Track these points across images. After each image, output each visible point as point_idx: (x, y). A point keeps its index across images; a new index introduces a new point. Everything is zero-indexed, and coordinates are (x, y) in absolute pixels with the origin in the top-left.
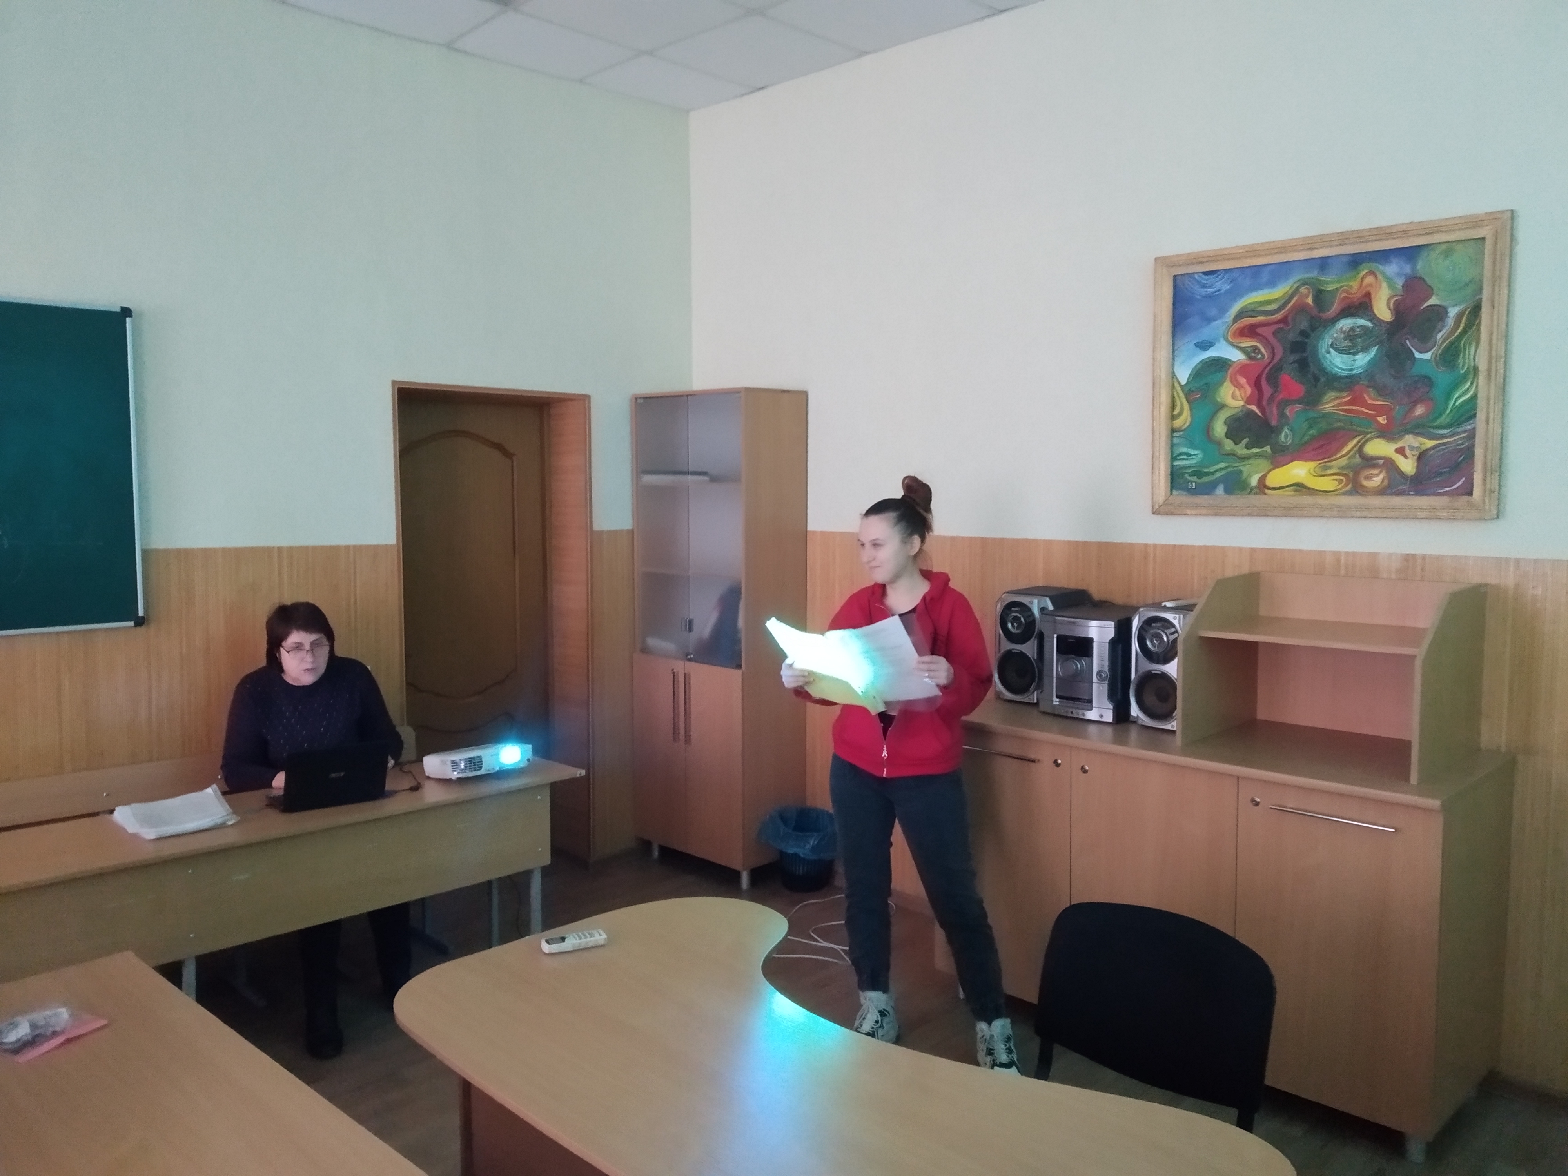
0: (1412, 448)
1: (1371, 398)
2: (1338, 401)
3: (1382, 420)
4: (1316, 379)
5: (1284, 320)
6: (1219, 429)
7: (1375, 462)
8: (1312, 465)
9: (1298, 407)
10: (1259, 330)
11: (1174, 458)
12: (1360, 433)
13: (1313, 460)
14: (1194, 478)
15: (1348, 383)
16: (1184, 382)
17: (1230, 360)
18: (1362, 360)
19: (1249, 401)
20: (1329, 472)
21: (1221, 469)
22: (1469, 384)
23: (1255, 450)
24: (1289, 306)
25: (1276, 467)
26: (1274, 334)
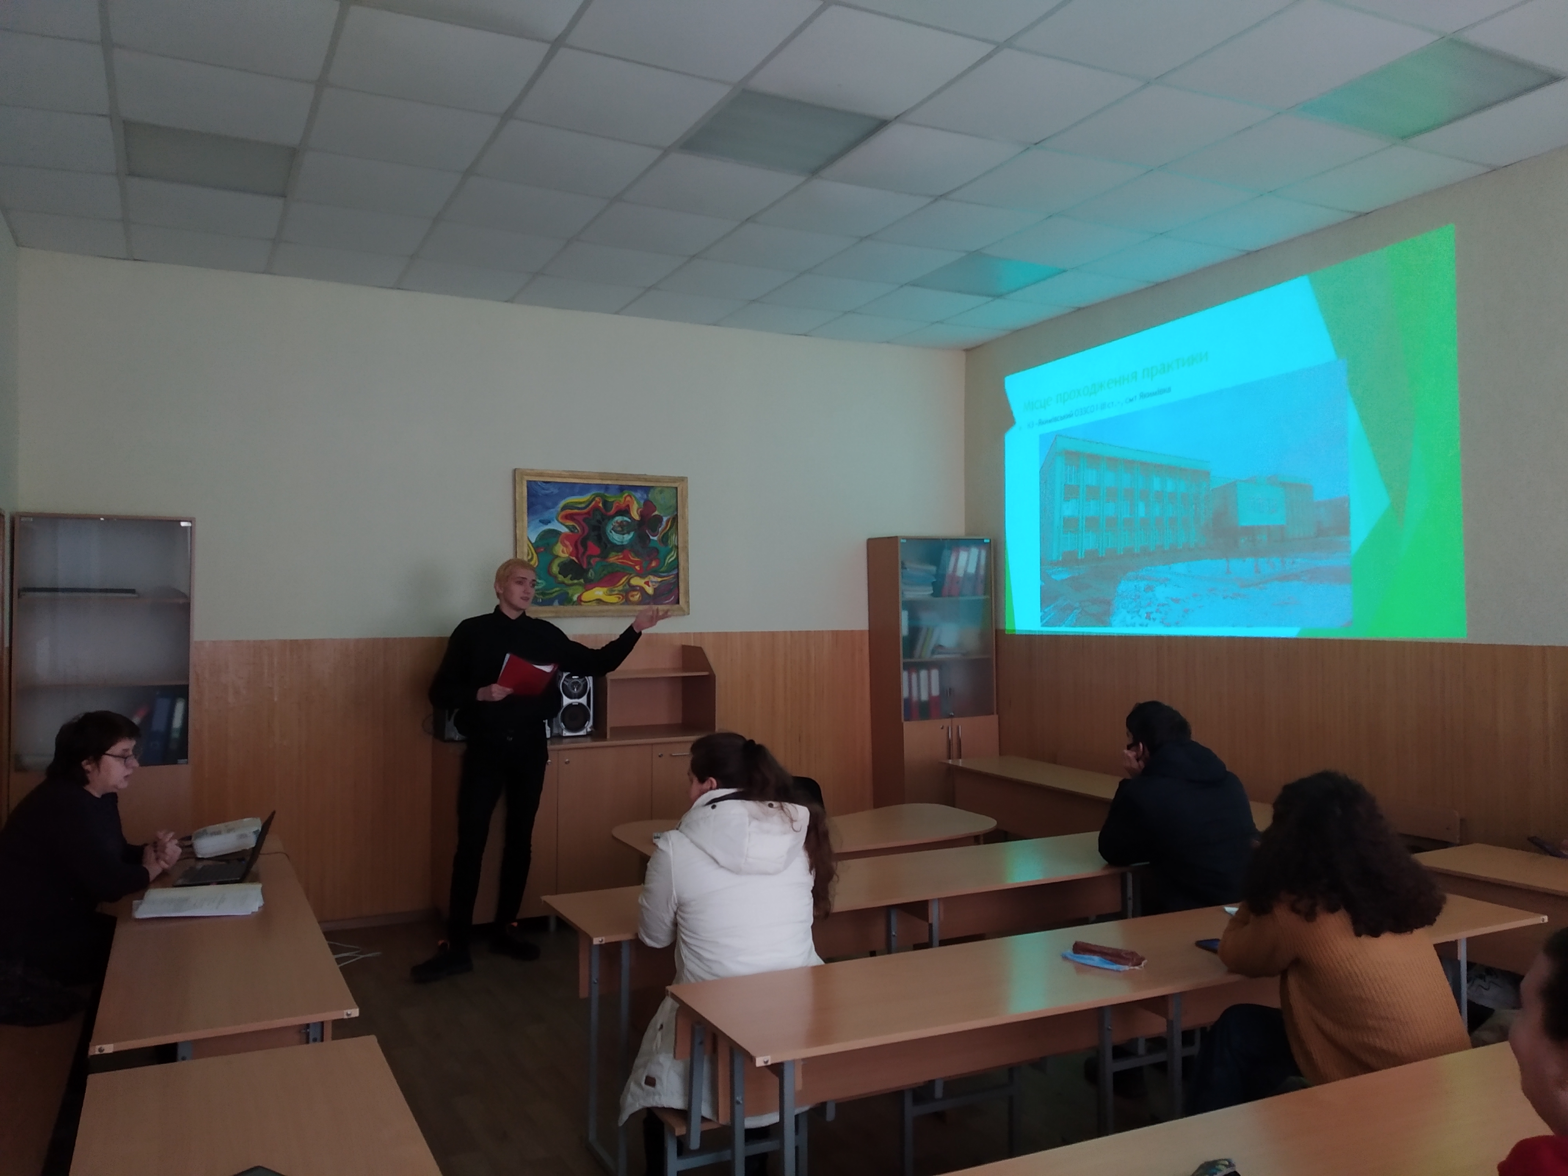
0: (652, 582)
1: (633, 557)
2: (616, 558)
3: (637, 568)
4: (605, 545)
5: (588, 513)
6: (555, 569)
7: (635, 588)
8: (605, 589)
9: (597, 559)
10: (576, 517)
12: (627, 574)
13: (605, 587)
15: (621, 548)
16: (533, 541)
17: (560, 532)
18: (627, 537)
19: (571, 554)
20: (614, 593)
21: (556, 591)
22: (675, 552)
23: (576, 581)
24: (590, 506)
25: (587, 590)
26: (584, 520)
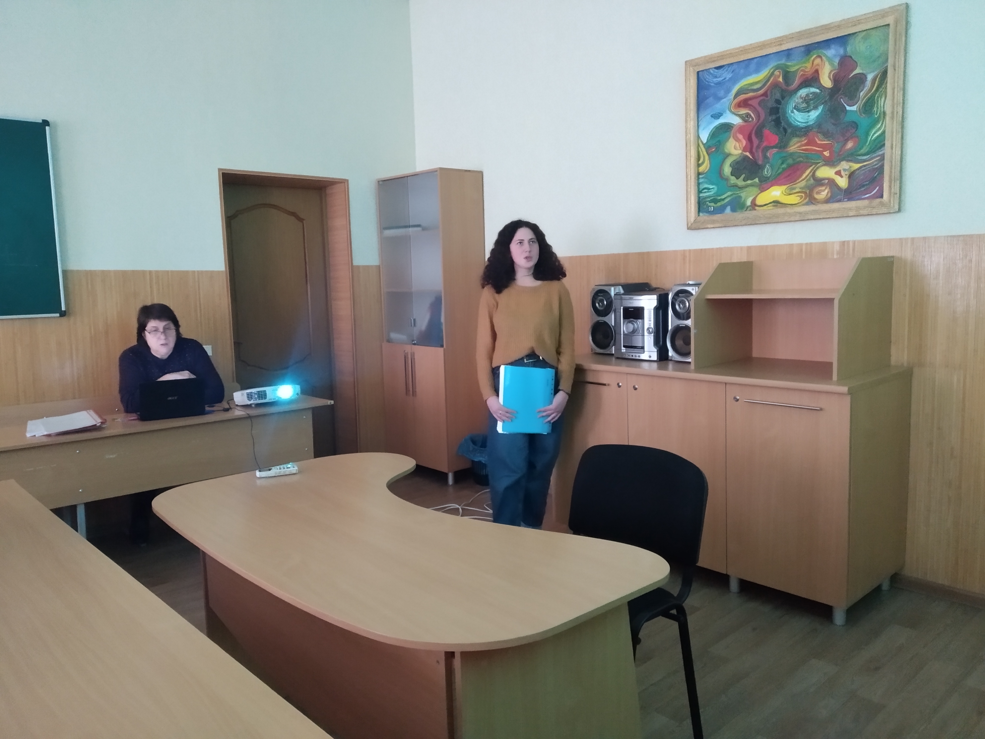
0: (845, 170)
1: (821, 140)
2: (799, 144)
3: (827, 154)
4: (785, 130)
5: (765, 94)
6: (727, 170)
7: (823, 181)
8: (784, 188)
9: (775, 150)
10: (750, 102)
11: (700, 192)
12: (813, 164)
13: (784, 185)
14: (712, 204)
15: (805, 131)
16: (705, 141)
17: (733, 124)
18: (814, 115)
19: (745, 150)
20: (794, 191)
21: (728, 196)
22: (880, 125)
23: (749, 182)
24: (768, 84)
25: (762, 191)
26: (759, 104)
